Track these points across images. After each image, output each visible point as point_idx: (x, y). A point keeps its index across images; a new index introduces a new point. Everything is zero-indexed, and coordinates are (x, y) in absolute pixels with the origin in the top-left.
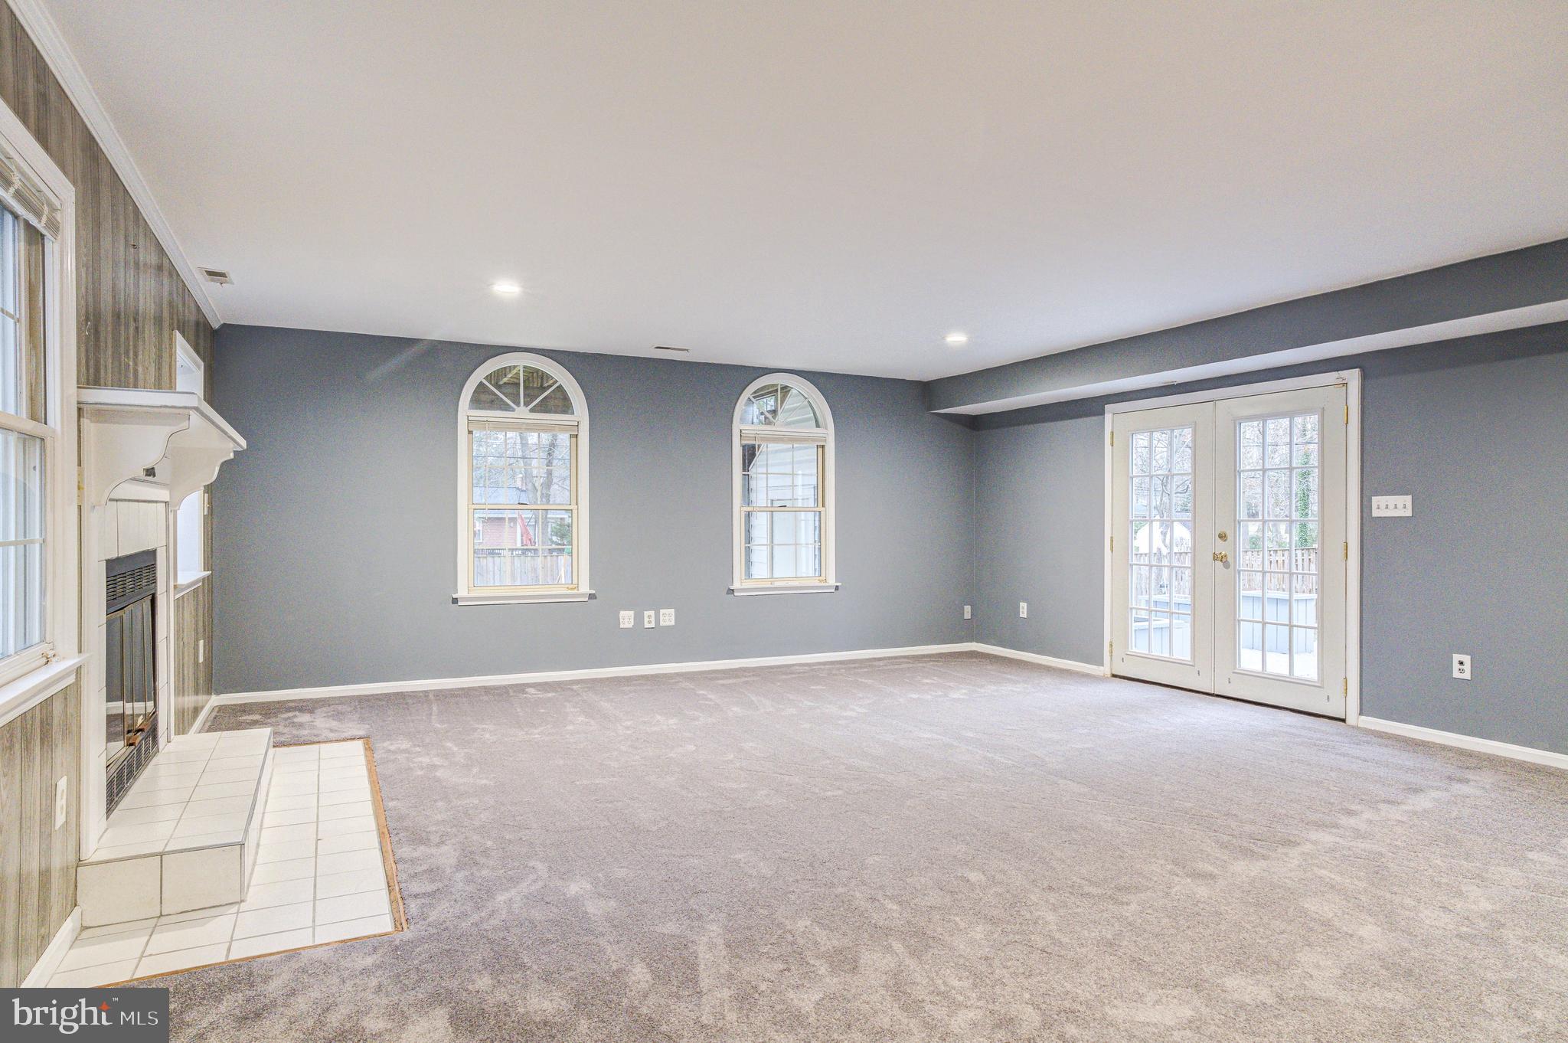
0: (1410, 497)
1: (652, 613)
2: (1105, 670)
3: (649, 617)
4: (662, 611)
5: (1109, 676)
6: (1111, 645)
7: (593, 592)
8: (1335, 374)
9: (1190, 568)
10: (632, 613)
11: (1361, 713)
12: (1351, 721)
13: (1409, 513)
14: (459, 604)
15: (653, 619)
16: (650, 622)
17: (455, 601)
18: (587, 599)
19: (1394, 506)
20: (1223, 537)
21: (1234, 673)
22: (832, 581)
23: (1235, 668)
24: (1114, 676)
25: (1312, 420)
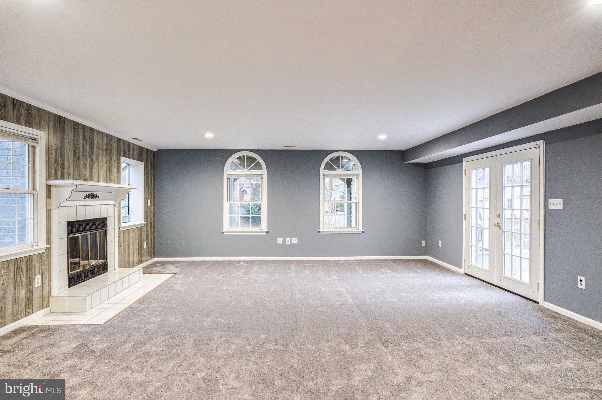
0: (562, 200)
1: (289, 239)
2: (462, 271)
3: (288, 240)
4: (293, 238)
5: (464, 274)
6: (465, 261)
7: (267, 231)
8: (535, 143)
9: (488, 229)
10: (282, 239)
11: (545, 301)
12: (541, 304)
13: (561, 208)
14: (224, 233)
15: (289, 241)
16: (288, 242)
17: (223, 233)
18: (266, 233)
19: (556, 204)
20: (499, 216)
21: (502, 277)
22: (361, 229)
23: (502, 275)
24: (466, 274)
25: (528, 163)
